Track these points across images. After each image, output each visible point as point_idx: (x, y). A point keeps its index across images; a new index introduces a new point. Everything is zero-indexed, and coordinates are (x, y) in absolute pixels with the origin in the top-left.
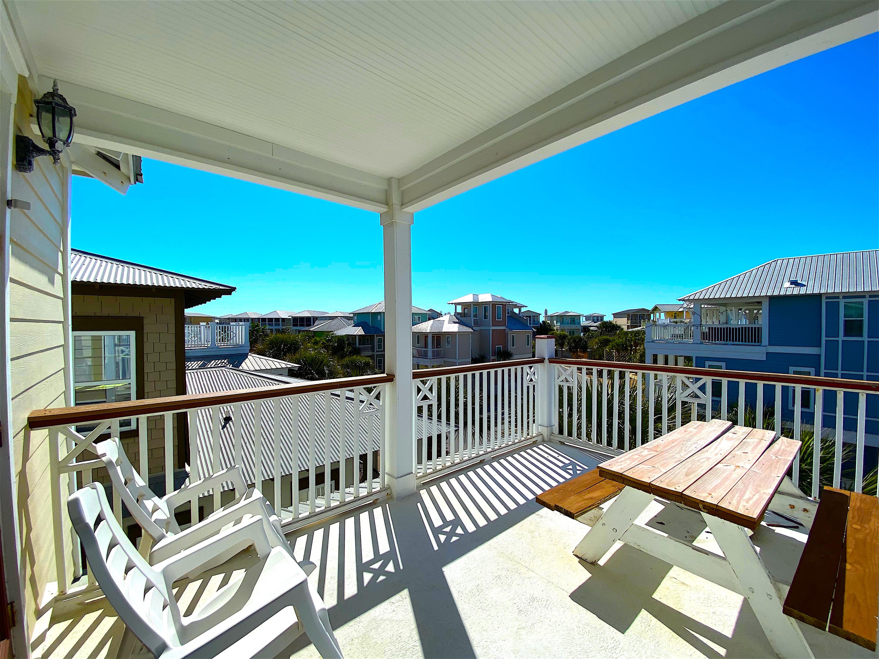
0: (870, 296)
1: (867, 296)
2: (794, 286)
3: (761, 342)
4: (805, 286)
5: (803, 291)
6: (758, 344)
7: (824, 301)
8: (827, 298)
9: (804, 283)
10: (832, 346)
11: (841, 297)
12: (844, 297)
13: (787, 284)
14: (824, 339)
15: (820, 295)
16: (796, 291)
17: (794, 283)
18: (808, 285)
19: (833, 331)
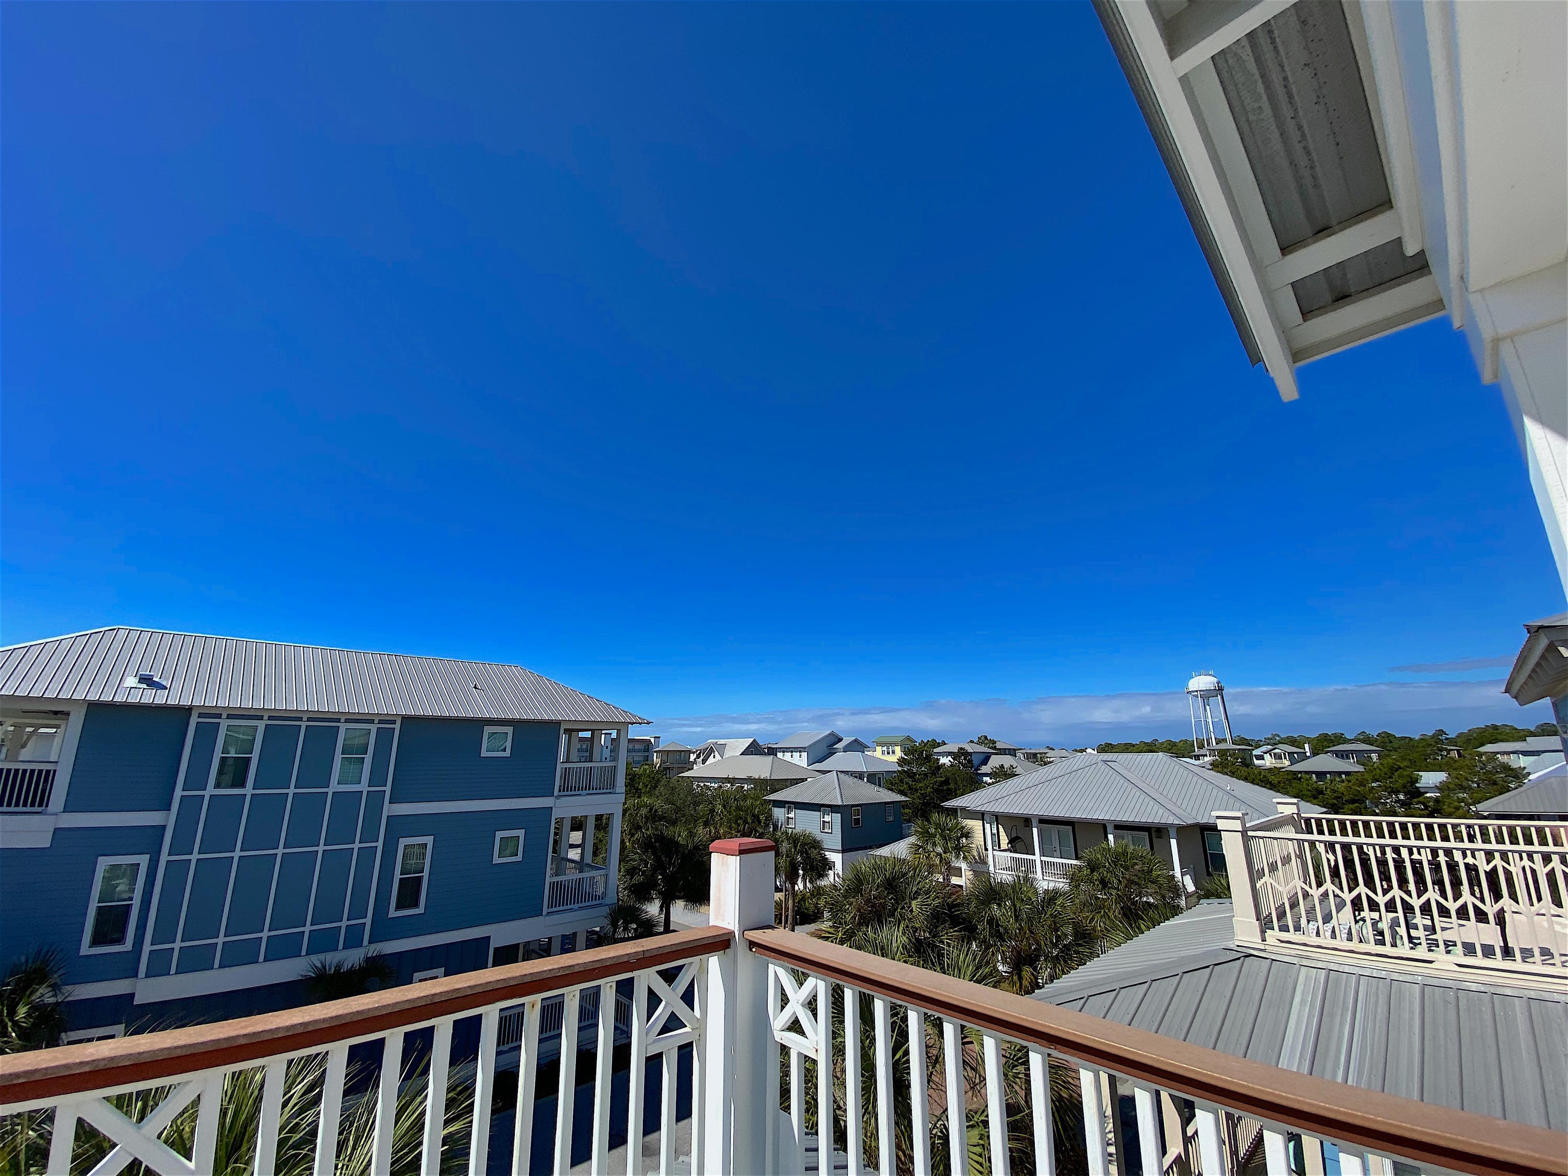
0: (270, 718)
1: (266, 718)
2: (145, 686)
3: (47, 806)
4: (165, 688)
5: (161, 698)
6: (40, 809)
7: (194, 720)
8: (200, 715)
9: (164, 683)
10: (190, 806)
11: (224, 716)
12: (229, 717)
13: (131, 681)
14: (178, 793)
15: (189, 709)
16: (149, 697)
17: (147, 680)
18: (173, 687)
19: (196, 780)
